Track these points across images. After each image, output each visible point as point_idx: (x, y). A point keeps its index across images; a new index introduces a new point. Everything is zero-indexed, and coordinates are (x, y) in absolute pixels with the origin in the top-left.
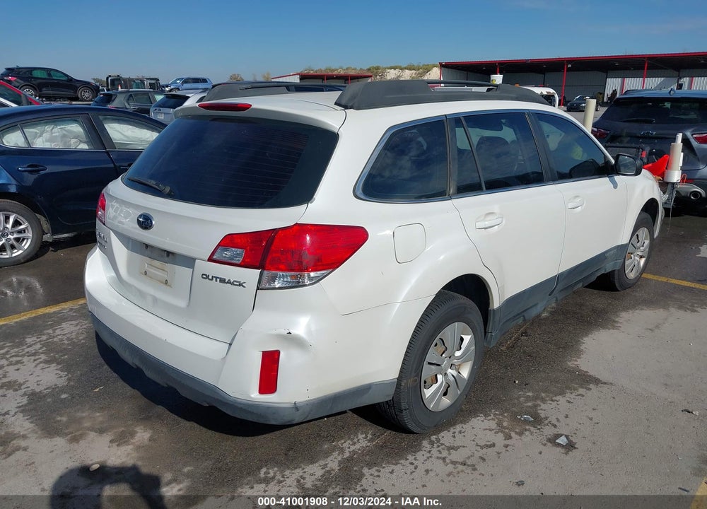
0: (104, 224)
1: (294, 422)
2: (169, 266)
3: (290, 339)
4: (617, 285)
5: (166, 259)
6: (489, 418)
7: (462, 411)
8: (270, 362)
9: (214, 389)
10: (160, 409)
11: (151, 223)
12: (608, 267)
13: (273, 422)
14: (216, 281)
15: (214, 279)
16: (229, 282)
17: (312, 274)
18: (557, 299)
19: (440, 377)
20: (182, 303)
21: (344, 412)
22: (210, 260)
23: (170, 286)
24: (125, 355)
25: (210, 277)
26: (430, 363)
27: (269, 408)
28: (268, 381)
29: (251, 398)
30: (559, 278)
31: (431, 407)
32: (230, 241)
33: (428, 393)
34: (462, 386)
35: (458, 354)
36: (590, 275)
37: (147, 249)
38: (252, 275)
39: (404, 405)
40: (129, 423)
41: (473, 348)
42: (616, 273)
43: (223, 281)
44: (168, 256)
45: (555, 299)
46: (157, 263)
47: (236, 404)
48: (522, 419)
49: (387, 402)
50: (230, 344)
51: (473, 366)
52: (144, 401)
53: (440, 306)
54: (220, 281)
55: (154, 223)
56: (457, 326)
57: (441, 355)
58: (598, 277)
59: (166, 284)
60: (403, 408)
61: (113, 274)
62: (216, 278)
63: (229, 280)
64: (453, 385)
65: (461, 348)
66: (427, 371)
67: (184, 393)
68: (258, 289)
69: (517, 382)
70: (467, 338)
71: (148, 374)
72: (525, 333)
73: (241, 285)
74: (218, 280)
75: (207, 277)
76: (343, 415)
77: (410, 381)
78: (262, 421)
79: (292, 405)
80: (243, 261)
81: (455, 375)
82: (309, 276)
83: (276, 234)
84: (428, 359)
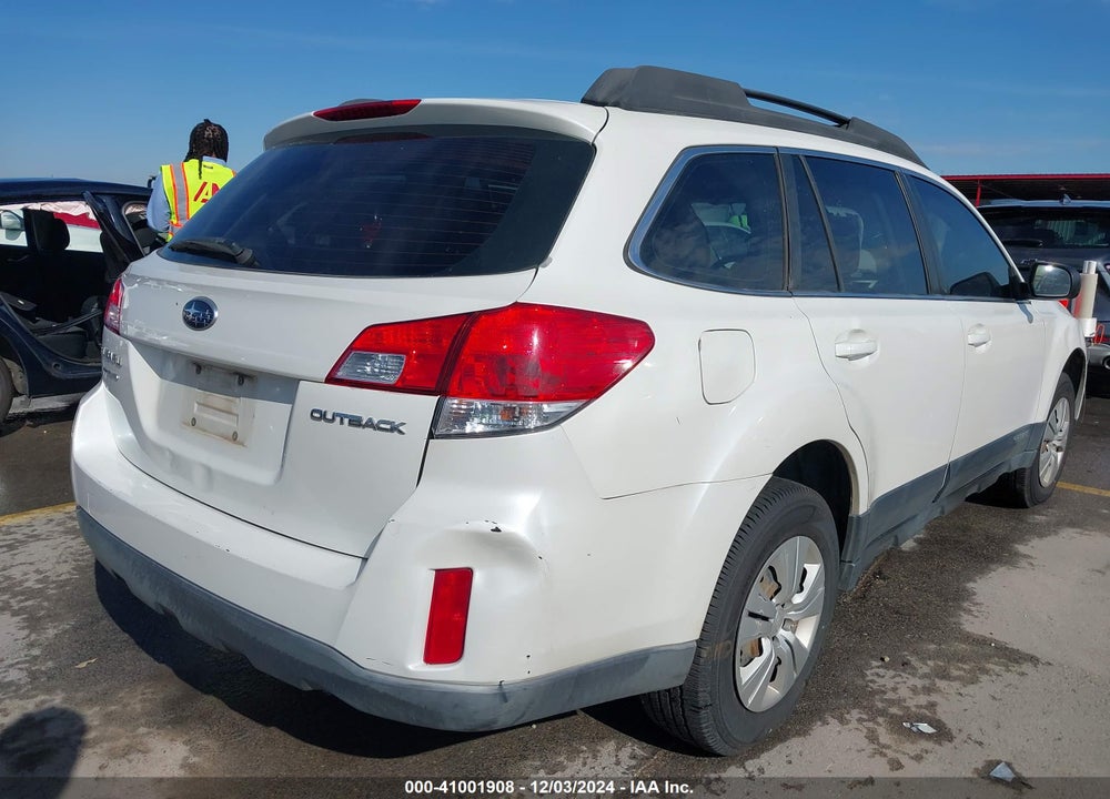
0: (118, 333)
1: (496, 727)
2: (242, 403)
3: (498, 543)
4: (1026, 496)
5: (237, 389)
6: (850, 726)
7: (795, 712)
8: (452, 591)
9: (326, 653)
10: (210, 702)
11: (212, 316)
12: (1015, 462)
13: (452, 727)
14: (342, 422)
15: (338, 419)
16: (370, 424)
17: (546, 408)
18: (943, 508)
19: (766, 643)
20: (265, 477)
21: (574, 713)
22: (331, 379)
23: (242, 444)
24: (143, 590)
25: (329, 416)
26: (752, 615)
27: (444, 694)
28: (446, 638)
29: (408, 671)
30: (950, 469)
31: (749, 702)
32: (374, 339)
33: (745, 674)
34: (801, 661)
35: (798, 599)
36: (990, 472)
37: (200, 372)
38: (418, 409)
39: (703, 698)
40: (142, 730)
41: (822, 589)
42: (1027, 473)
43: (355, 422)
44: (241, 382)
45: (939, 510)
46: (218, 400)
47: (373, 686)
48: (914, 729)
49: (669, 691)
50: (365, 560)
51: (820, 626)
52: (176, 687)
53: (773, 502)
54: (350, 424)
55: (216, 314)
56: (799, 543)
57: (771, 599)
58: (1000, 477)
59: (235, 440)
60: (701, 703)
61: (130, 434)
62: (342, 417)
63: (370, 420)
64: (786, 660)
65: (802, 589)
66: (748, 628)
67: (261, 664)
68: (431, 436)
69: (887, 659)
70: (813, 570)
71: (187, 623)
72: (880, 573)
73: (394, 428)
74: (346, 421)
75: (323, 416)
76: (567, 720)
77: (719, 648)
78: (426, 723)
79: (494, 690)
80: (402, 379)
81: (791, 641)
82: (540, 411)
83: (472, 324)
84: (750, 606)
